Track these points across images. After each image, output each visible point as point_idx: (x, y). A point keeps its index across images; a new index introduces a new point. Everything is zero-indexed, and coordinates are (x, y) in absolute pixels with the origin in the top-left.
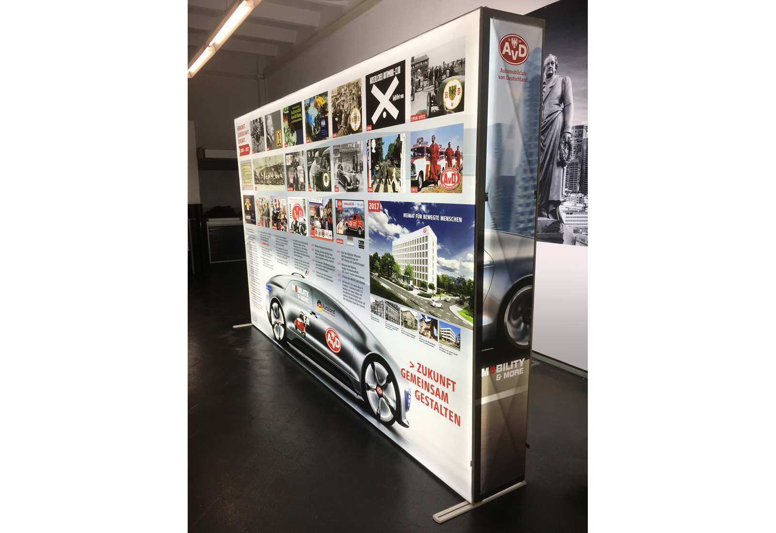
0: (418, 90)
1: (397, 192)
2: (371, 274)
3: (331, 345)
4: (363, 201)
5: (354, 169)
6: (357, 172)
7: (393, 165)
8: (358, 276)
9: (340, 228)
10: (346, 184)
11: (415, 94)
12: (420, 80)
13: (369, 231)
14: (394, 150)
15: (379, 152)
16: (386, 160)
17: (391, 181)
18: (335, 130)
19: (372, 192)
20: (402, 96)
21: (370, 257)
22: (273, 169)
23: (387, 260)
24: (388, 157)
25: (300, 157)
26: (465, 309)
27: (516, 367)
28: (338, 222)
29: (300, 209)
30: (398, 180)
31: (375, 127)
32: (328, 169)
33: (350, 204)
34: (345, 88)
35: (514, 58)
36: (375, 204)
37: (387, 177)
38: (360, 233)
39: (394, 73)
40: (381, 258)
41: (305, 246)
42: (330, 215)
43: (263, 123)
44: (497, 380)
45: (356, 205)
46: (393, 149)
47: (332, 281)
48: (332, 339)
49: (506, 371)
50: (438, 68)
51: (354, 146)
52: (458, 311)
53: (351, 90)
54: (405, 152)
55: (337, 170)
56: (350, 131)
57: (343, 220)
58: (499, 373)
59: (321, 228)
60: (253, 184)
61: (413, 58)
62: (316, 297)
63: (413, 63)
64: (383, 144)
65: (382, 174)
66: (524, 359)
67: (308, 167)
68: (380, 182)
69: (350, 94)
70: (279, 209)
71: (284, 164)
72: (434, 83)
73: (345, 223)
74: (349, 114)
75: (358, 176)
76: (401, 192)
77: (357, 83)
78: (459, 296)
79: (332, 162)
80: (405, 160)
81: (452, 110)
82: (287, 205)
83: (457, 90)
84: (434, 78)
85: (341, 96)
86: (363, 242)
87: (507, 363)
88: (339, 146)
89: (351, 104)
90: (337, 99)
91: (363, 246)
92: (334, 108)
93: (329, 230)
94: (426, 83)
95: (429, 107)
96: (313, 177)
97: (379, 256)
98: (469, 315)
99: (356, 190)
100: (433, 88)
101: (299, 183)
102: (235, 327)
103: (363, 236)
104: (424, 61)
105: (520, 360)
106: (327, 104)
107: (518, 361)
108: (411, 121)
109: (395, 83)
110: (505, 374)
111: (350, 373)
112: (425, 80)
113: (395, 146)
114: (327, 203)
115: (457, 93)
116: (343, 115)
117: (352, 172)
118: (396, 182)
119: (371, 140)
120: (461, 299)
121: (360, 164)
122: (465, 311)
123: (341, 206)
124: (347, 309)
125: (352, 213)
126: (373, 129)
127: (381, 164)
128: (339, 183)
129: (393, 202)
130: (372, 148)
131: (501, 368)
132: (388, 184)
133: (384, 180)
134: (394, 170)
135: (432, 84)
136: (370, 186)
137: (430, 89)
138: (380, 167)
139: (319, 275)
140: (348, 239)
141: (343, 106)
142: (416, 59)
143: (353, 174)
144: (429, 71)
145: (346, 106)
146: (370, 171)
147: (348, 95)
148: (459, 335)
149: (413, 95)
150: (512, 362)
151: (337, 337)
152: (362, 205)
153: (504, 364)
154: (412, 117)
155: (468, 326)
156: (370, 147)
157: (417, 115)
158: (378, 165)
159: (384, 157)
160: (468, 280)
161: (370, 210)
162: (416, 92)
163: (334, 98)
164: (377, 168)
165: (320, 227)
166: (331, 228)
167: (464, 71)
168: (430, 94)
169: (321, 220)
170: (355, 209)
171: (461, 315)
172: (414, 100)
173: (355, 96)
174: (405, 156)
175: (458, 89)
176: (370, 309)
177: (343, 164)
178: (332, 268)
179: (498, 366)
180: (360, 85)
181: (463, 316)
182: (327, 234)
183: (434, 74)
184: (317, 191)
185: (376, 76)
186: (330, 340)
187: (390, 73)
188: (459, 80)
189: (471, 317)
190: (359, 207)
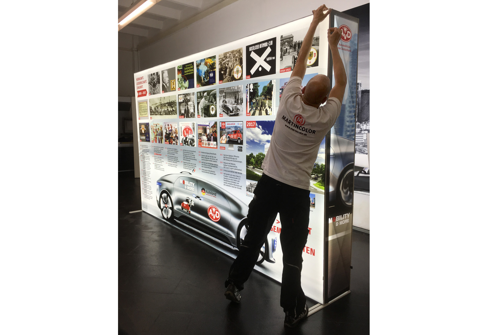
0: (285, 55)
1: (269, 115)
2: (247, 167)
3: (212, 217)
4: (243, 121)
5: (235, 102)
6: (238, 104)
7: (266, 98)
8: (237, 169)
9: (224, 139)
11: (283, 57)
12: (287, 49)
13: (247, 140)
14: (267, 90)
15: (256, 91)
16: (261, 96)
17: (265, 108)
18: (221, 79)
19: (250, 115)
20: (274, 58)
21: (247, 156)
22: (167, 105)
23: (260, 157)
24: (262, 94)
25: (191, 96)
26: (319, 182)
27: (345, 218)
28: (221, 136)
29: (189, 129)
30: (270, 107)
31: (252, 76)
32: (215, 103)
33: (231, 124)
34: (230, 53)
35: (345, 38)
36: (252, 123)
37: (262, 106)
38: (239, 141)
39: (268, 45)
40: (255, 156)
41: (193, 153)
42: (216, 132)
43: (159, 75)
44: (336, 225)
45: (236, 124)
46: (266, 89)
47: (215, 174)
48: (213, 213)
49: (341, 221)
50: (300, 42)
51: (236, 88)
52: (314, 184)
53: (235, 55)
54: (275, 91)
55: (221, 103)
56: (233, 79)
57: (226, 134)
58: (337, 222)
59: (208, 141)
60: (148, 115)
61: (282, 37)
62: (201, 186)
63: (282, 39)
64: (259, 86)
65: (258, 104)
66: (349, 213)
67: (197, 103)
68: (256, 109)
69: (234, 57)
70: (171, 130)
71: (177, 101)
72: (297, 50)
73: (227, 136)
74: (233, 69)
75: (239, 107)
76: (272, 114)
77: (240, 50)
78: (315, 175)
79: (218, 99)
80: (275, 95)
81: (310, 66)
82: (179, 128)
83: (313, 54)
84: (297, 47)
85: (226, 58)
86: (242, 147)
87: (341, 216)
88: (224, 88)
89: (234, 63)
90: (223, 60)
91: (242, 150)
92: (221, 66)
93: (214, 141)
94: (291, 50)
95: (293, 64)
96: (202, 108)
97: (254, 155)
98: (322, 186)
99: (237, 115)
100: (297, 53)
101: (189, 113)
102: (130, 212)
103: (241, 143)
104: (290, 38)
105: (348, 214)
106: (215, 63)
107: (346, 214)
108: (280, 73)
109: (269, 50)
110: (340, 222)
111: (228, 233)
112: (291, 49)
113: (268, 88)
114: (213, 125)
115: (313, 56)
116: (228, 70)
117: (234, 104)
118: (268, 109)
119: (250, 84)
120: (316, 177)
121: (241, 99)
122: (319, 183)
123: (225, 126)
124: (226, 191)
125: (233, 129)
126: (251, 77)
127: (257, 98)
129: (266, 121)
130: (250, 89)
131: (338, 218)
132: (262, 111)
133: (259, 108)
134: (267, 102)
135: (296, 51)
136: (248, 112)
137: (294, 54)
138: (256, 100)
139: (204, 171)
140: (229, 146)
141: (228, 64)
142: (285, 37)
143: (235, 105)
144: (294, 43)
145: (230, 64)
146: (248, 104)
147: (232, 58)
148: (315, 199)
149: (281, 57)
150: (344, 215)
151: (217, 211)
152: (241, 124)
153: (340, 216)
154: (280, 70)
155: (321, 193)
156: (248, 89)
157: (285, 69)
158: (255, 99)
159: (259, 94)
160: (321, 164)
161: (247, 127)
162: (284, 55)
163: (221, 59)
164: (254, 101)
165: (207, 140)
166: (215, 140)
167: (319, 44)
168: (294, 57)
169: (207, 136)
170: (236, 127)
171: (316, 186)
172: (282, 60)
173: (237, 59)
174: (275, 93)
175: (314, 54)
176: (246, 190)
177: (227, 100)
178: (216, 166)
179: (337, 217)
180: (241, 52)
181: (317, 187)
182: (212, 144)
183: (297, 45)
184: (205, 117)
185: (254, 47)
186: (211, 213)
187: (265, 45)
188: (315, 48)
189: (323, 187)
190: (239, 126)
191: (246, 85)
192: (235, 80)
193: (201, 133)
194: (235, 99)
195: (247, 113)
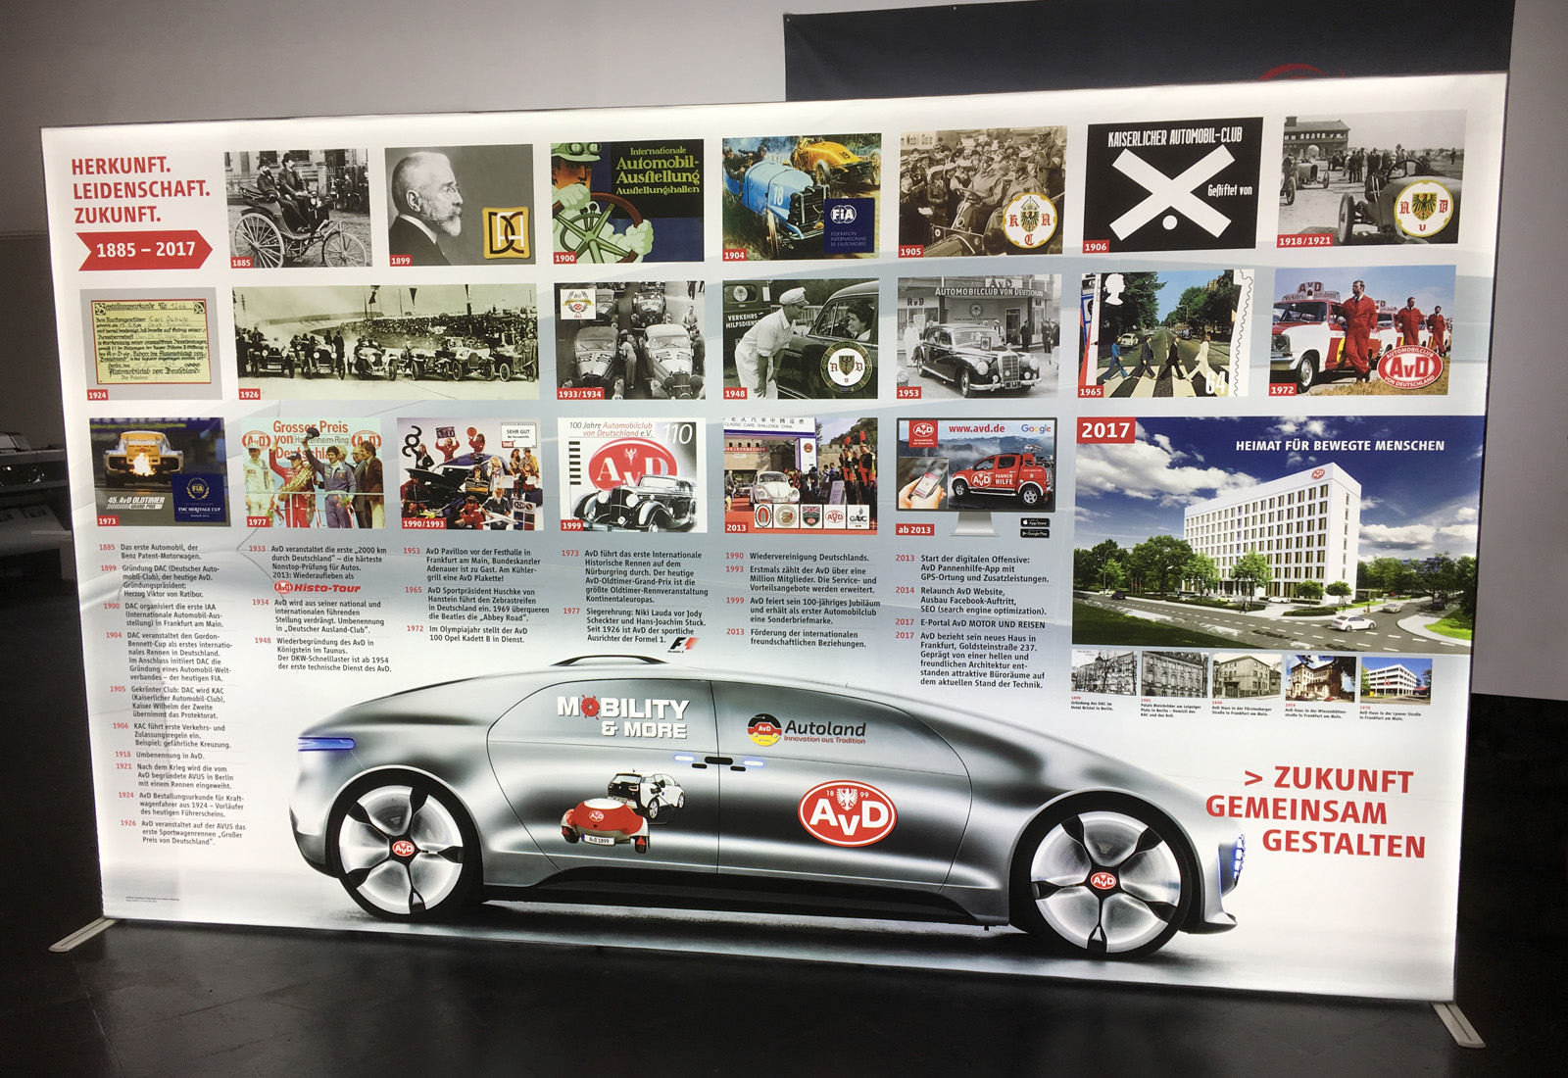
0: (1304, 186)
1: (1214, 395)
2: (1076, 595)
3: (837, 832)
4: (1055, 419)
5: (1011, 339)
6: (1026, 349)
7: (1198, 333)
8: (1012, 611)
9: (928, 490)
10: (966, 380)
11: (1297, 193)
12: (1314, 169)
13: (1077, 490)
14: (1207, 303)
15: (1142, 304)
16: (1168, 323)
17: (1189, 371)
18: (915, 233)
19: (1102, 396)
20: (1247, 191)
21: (1079, 556)
23: (1161, 552)
24: (1179, 316)
25: (667, 297)
26: (1448, 617)
28: (904, 476)
29: (650, 451)
30: (1217, 369)
32: (866, 336)
33: (980, 429)
34: (983, 139)
36: (1112, 426)
37: (1173, 360)
38: (1030, 498)
39: (1218, 139)
40: (1130, 552)
42: (868, 462)
43: (364, 169)
45: (1013, 430)
46: (1201, 299)
47: (862, 644)
48: (838, 812)
50: (1381, 154)
51: (1017, 284)
52: (1426, 626)
54: (1250, 310)
55: (913, 338)
56: (999, 244)
57: (938, 472)
59: (803, 500)
61: (1291, 121)
62: (739, 707)
63: (1291, 129)
64: (1158, 287)
65: (1149, 354)
67: (726, 331)
68: (1138, 373)
71: (545, 313)
72: (1364, 179)
73: (951, 480)
74: (1000, 204)
75: (1030, 359)
77: (1049, 134)
78: (1432, 595)
79: (887, 323)
80: (1248, 326)
81: (1423, 238)
82: (551, 451)
83: (1438, 203)
84: (1365, 170)
85: (954, 155)
86: (1047, 521)
89: (1009, 182)
90: (932, 162)
91: (1047, 531)
92: (915, 183)
93: (852, 501)
94: (1334, 176)
95: (1344, 225)
96: (762, 359)
97: (1120, 546)
98: (1461, 627)
99: (1023, 392)
100: (1364, 190)
101: (652, 375)
103: (1047, 502)
104: (1335, 132)
106: (876, 168)
108: (1279, 246)
109: (1220, 159)
111: (947, 879)
112: (1333, 170)
113: (1212, 296)
114: (846, 430)
115: (1437, 208)
116: (964, 205)
117: (1002, 349)
118: (1210, 375)
119: (1105, 277)
120: (1439, 600)
121: (1044, 329)
122: (1448, 622)
123: (935, 435)
124: (945, 708)
125: (994, 450)
127: (1145, 332)
128: (926, 375)
129: (1195, 420)
130: (1105, 295)
132: (1175, 380)
133: (1156, 369)
134: (1204, 349)
135: (1359, 181)
137: (1351, 190)
138: (1143, 339)
140: (961, 519)
141: (966, 183)
142: (1305, 124)
143: (1009, 353)
144: (1350, 153)
145: (979, 184)
146: (1093, 352)
148: (1429, 672)
149: (1287, 191)
151: (874, 797)
152: (1043, 430)
154: (1279, 237)
155: (1458, 650)
156: (1096, 292)
157: (1301, 235)
158: (1132, 335)
159: (1161, 316)
160: (1459, 559)
161: (1082, 441)
162: (1300, 188)
163: (916, 156)
164: (1129, 341)
165: (797, 497)
166: (863, 493)
167: (1462, 172)
168: (1351, 200)
169: (798, 481)
170: (1010, 440)
171: (1435, 631)
172: (1290, 203)
173: (1030, 167)
174: (1249, 318)
175: (1443, 201)
176: (1071, 684)
177: (950, 328)
178: (868, 609)
180: (1059, 142)
181: (1441, 633)
182: (834, 517)
183: (1365, 163)
184: (781, 396)
186: (829, 816)
188: (1444, 185)
189: (1465, 630)
190: (1029, 435)
191: (1084, 278)
192: (1013, 249)
193: (752, 468)
194: (1009, 326)
195: (1082, 385)
